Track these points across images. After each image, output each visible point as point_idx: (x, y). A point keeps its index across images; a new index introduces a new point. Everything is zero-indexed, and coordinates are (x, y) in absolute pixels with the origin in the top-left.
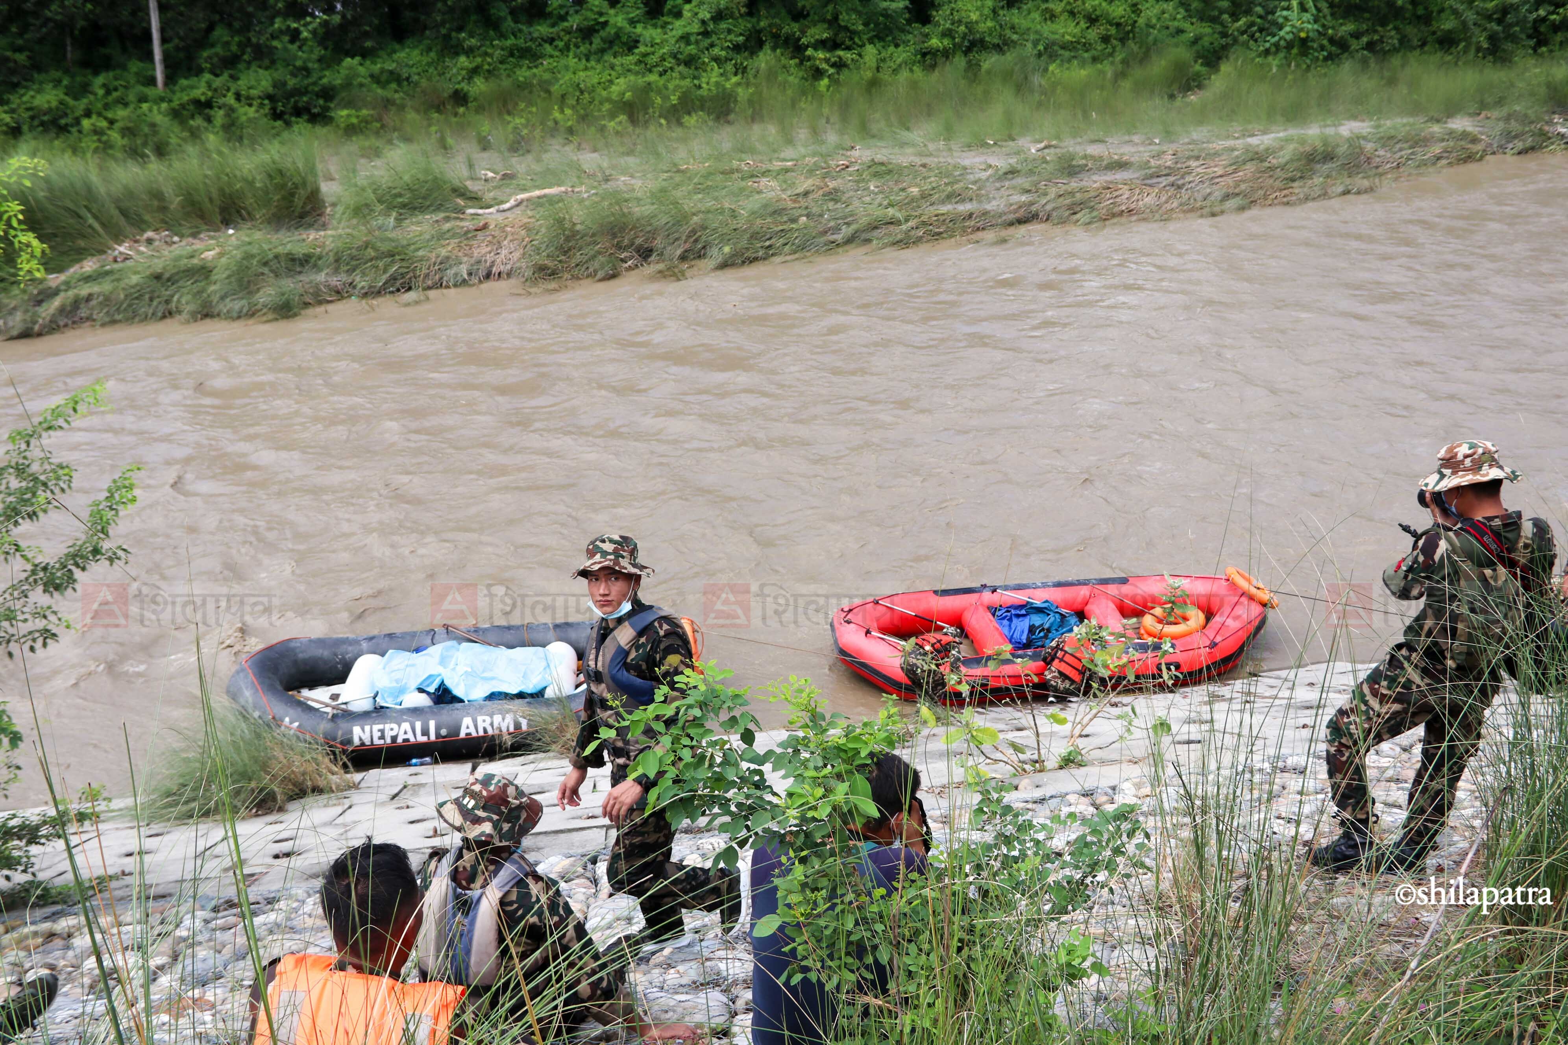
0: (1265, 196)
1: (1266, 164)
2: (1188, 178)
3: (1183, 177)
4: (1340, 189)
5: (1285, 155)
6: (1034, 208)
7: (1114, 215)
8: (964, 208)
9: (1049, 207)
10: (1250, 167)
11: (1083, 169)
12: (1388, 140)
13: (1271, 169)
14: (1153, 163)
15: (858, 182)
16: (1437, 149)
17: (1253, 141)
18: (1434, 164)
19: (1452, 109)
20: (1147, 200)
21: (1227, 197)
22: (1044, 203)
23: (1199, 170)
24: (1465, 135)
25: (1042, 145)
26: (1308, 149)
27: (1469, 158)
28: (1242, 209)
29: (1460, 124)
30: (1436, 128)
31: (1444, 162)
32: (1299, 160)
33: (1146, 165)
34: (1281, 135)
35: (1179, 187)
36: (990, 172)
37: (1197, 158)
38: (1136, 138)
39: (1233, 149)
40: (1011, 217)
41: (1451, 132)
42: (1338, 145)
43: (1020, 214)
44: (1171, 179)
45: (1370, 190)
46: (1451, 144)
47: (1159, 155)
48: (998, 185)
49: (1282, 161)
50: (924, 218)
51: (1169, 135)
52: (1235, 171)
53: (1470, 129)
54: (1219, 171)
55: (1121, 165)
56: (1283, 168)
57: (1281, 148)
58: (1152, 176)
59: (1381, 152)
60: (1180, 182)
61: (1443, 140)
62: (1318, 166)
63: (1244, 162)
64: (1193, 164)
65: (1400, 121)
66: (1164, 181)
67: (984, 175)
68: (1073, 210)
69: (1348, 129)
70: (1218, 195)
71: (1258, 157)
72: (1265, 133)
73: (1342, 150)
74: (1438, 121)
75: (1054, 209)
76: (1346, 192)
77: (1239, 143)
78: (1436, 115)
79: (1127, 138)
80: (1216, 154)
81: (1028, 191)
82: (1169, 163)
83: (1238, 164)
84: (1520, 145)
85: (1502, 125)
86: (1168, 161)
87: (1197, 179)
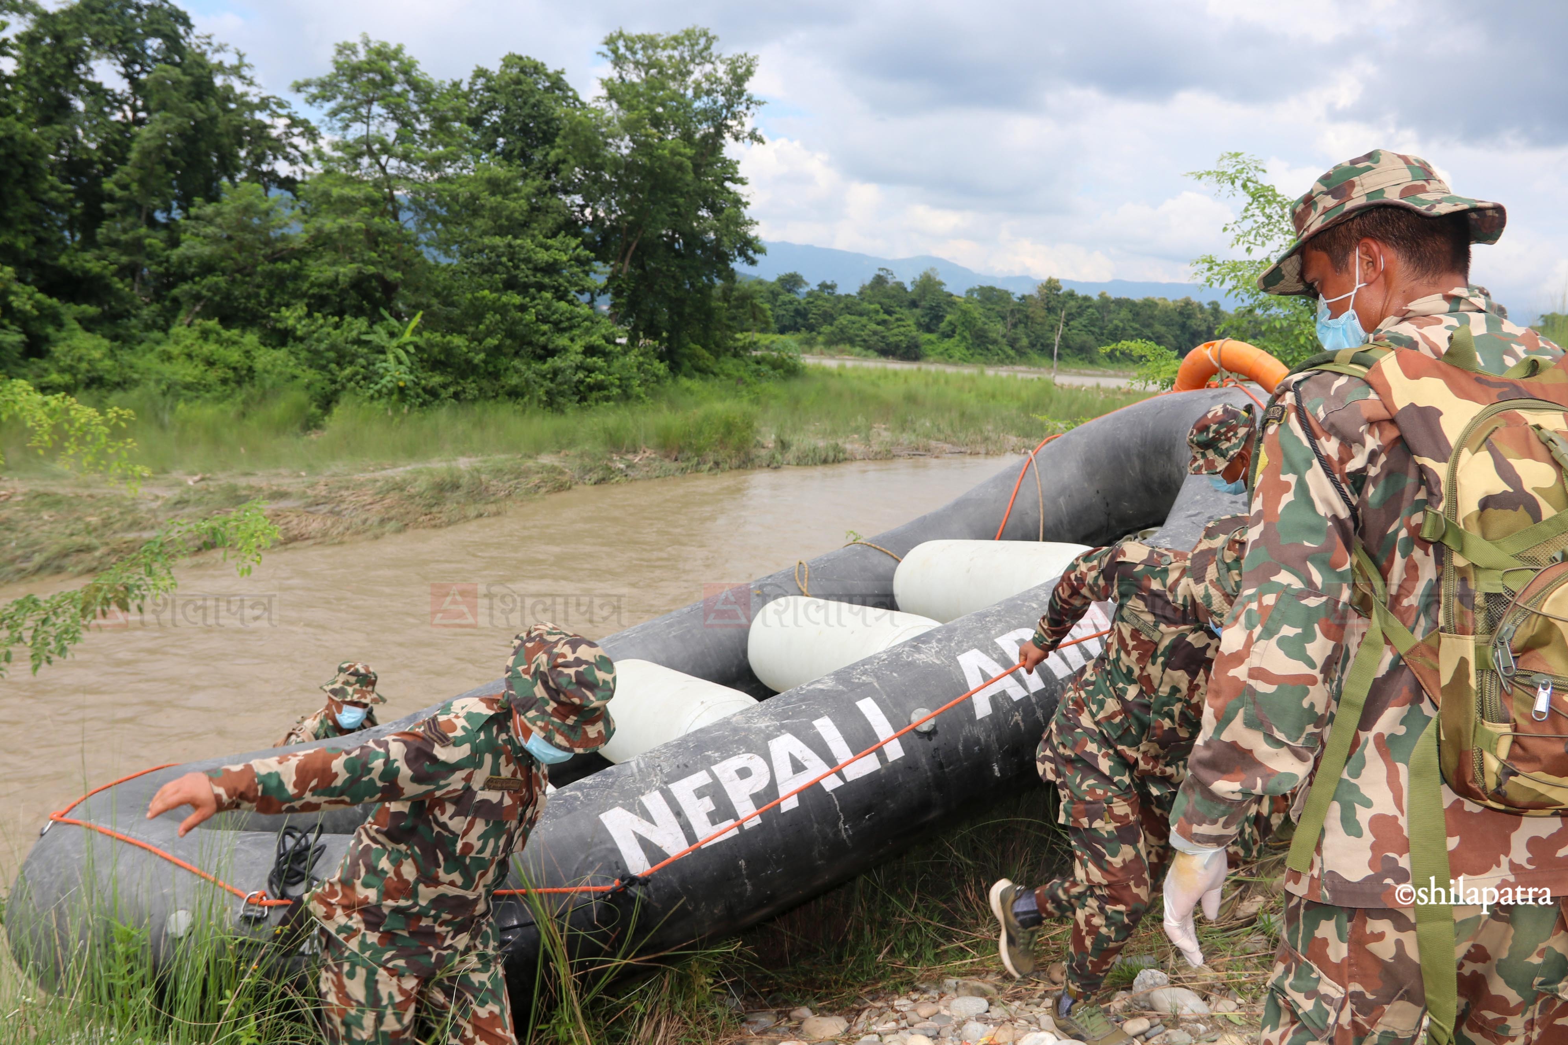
0: (414, 520)
1: (407, 493)
2: (343, 506)
3: (339, 505)
4: (475, 513)
5: (422, 484)
7: (292, 540)
10: (394, 496)
11: (246, 499)
12: (498, 472)
13: (411, 497)
14: (309, 492)
15: (28, 512)
16: (535, 479)
17: (389, 473)
18: (536, 492)
19: (538, 448)
20: (315, 525)
21: (382, 522)
23: (351, 498)
24: (553, 469)
25: (197, 478)
26: (438, 480)
27: (561, 488)
28: (399, 531)
29: (547, 459)
30: (530, 463)
31: (543, 490)
32: (432, 489)
33: (303, 495)
34: (409, 468)
35: (339, 514)
36: (159, 503)
37: (347, 488)
38: (283, 471)
39: (376, 481)
41: (543, 466)
42: (460, 477)
44: (329, 507)
45: (498, 514)
46: (545, 476)
47: (312, 486)
48: (171, 514)
49: (418, 490)
50: (113, 546)
51: (311, 469)
52: (382, 499)
53: (556, 464)
54: (369, 499)
55: (282, 495)
56: (421, 496)
57: (415, 480)
58: (310, 505)
59: (494, 482)
60: (338, 510)
61: (538, 473)
62: (448, 494)
63: (388, 491)
64: (345, 493)
65: (503, 457)
66: (325, 509)
67: (154, 505)
69: (463, 463)
70: (375, 519)
71: (399, 487)
72: (394, 466)
73: (464, 481)
74: (530, 457)
76: (480, 516)
77: (378, 475)
78: (528, 453)
79: (274, 471)
80: (362, 485)
82: (323, 493)
83: (383, 493)
84: (595, 477)
85: (578, 461)
86: (322, 490)
87: (351, 507)
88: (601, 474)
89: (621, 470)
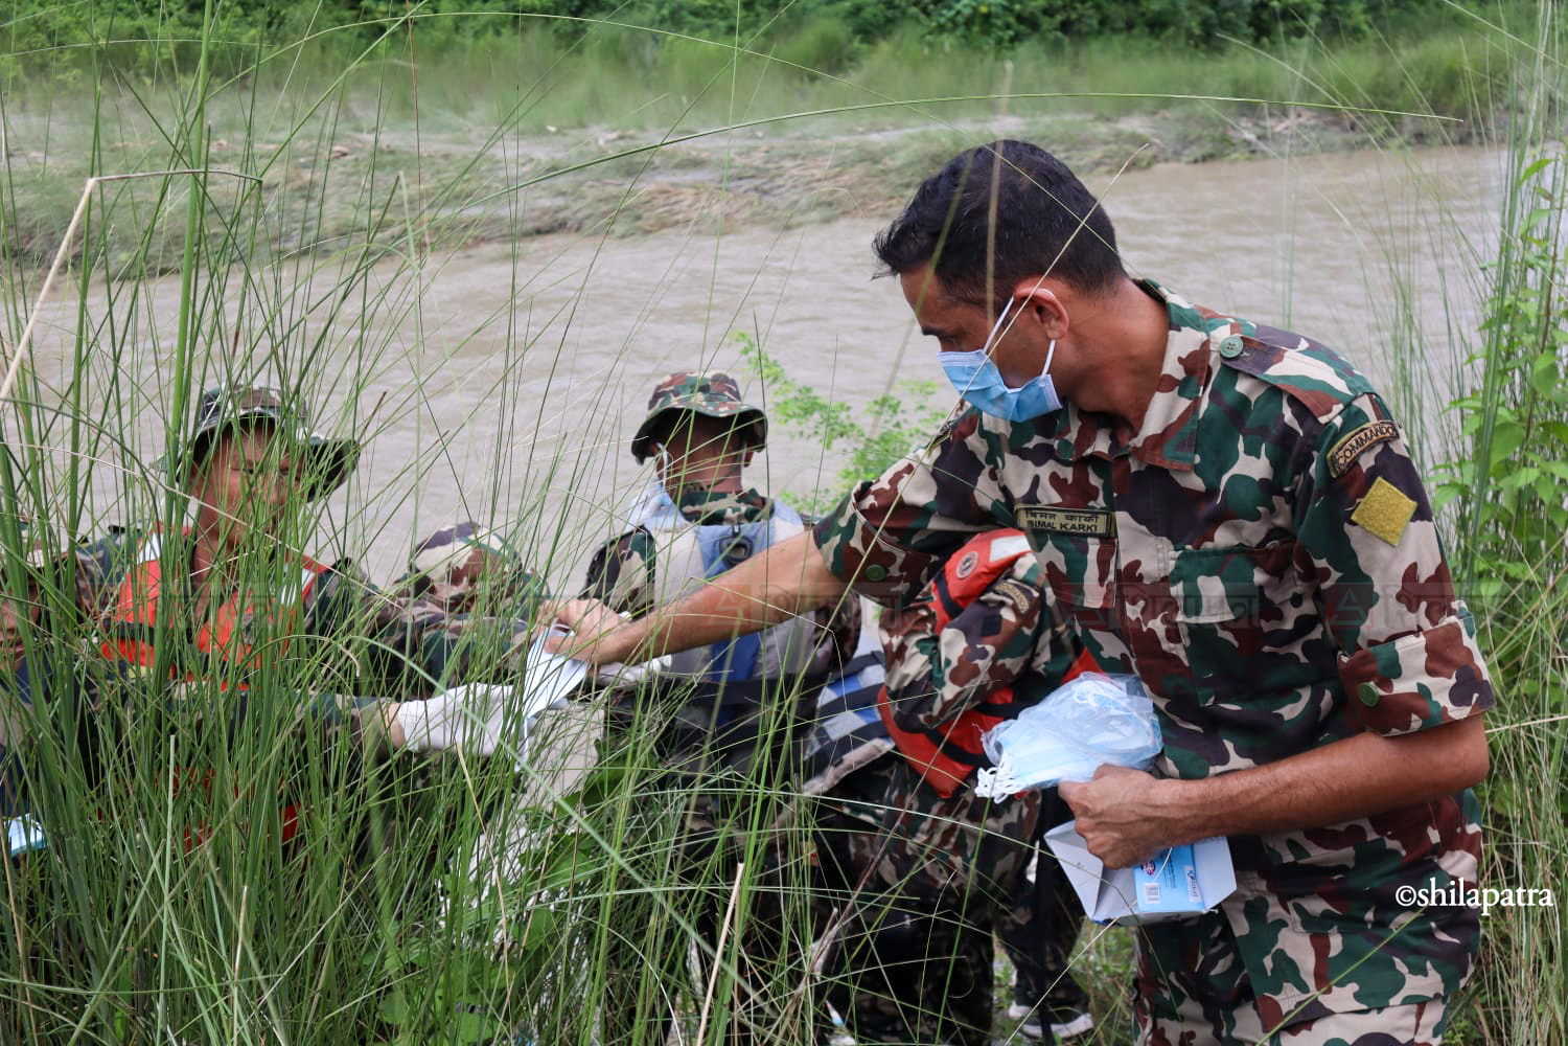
0: (864, 204)
1: (880, 167)
2: (779, 181)
3: (772, 180)
5: (905, 156)
6: (561, 216)
7: (664, 226)
8: (474, 212)
9: (580, 215)
10: (860, 169)
11: (647, 167)
13: (883, 172)
14: (739, 161)
15: (349, 175)
16: (1097, 153)
17: (879, 136)
18: (1090, 170)
19: (1127, 107)
20: (715, 207)
21: (816, 206)
22: (576, 209)
23: (795, 172)
24: (1134, 138)
25: (614, 135)
26: (936, 148)
27: (1134, 165)
28: (827, 221)
29: (1134, 124)
30: (1102, 129)
31: (1104, 169)
32: (921, 162)
33: (728, 164)
34: (913, 130)
35: (765, 193)
36: (530, 167)
37: (794, 157)
39: (846, 147)
40: (530, 226)
41: (1120, 134)
43: (546, 221)
44: (757, 182)
46: (1114, 147)
47: (748, 153)
49: (899, 162)
52: (839, 174)
53: (1143, 130)
54: (818, 174)
55: (696, 164)
56: (899, 171)
57: (906, 147)
58: (731, 179)
60: (767, 187)
61: (1106, 143)
63: (853, 164)
64: (788, 164)
66: (747, 184)
68: (613, 217)
70: (806, 203)
71: (871, 157)
72: (897, 127)
74: (1108, 120)
75: (588, 217)
77: (857, 140)
78: (1106, 112)
80: (819, 152)
81: (563, 194)
82: (757, 163)
83: (843, 166)
84: (1196, 151)
85: (1179, 128)
86: (757, 160)
87: (790, 183)
88: (1208, 149)
89: (1248, 143)
